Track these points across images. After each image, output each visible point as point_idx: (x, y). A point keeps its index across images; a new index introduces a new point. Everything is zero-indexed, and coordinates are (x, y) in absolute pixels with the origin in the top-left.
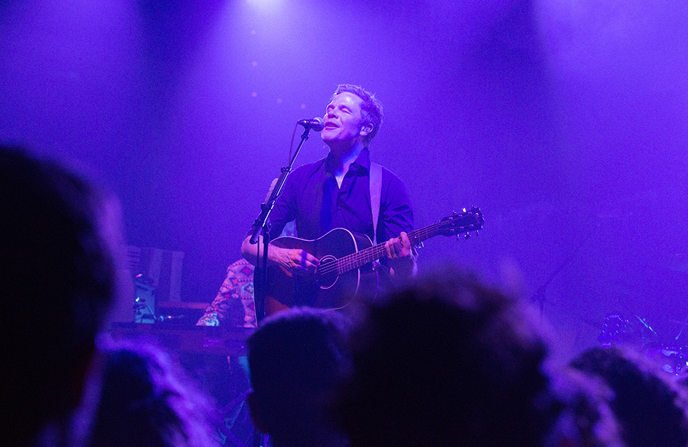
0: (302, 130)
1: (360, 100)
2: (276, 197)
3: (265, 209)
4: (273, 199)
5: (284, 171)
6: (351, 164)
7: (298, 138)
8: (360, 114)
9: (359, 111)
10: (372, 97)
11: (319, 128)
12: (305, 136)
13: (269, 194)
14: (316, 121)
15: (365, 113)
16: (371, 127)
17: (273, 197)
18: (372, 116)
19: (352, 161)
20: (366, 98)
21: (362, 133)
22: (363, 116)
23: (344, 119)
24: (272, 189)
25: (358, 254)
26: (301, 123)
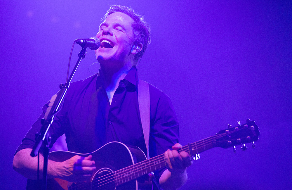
0: (79, 48)
1: (131, 20)
2: (55, 112)
3: (45, 123)
4: (53, 114)
5: (62, 87)
6: (121, 81)
7: (75, 57)
8: (132, 33)
9: (131, 31)
10: (142, 19)
11: (94, 47)
12: (82, 55)
13: (49, 110)
14: (93, 40)
15: (136, 33)
16: (140, 46)
17: (52, 112)
18: (142, 36)
19: (122, 77)
20: (136, 19)
21: (134, 51)
22: (135, 35)
23: (118, 36)
24: (51, 104)
25: (134, 166)
26: (78, 42)
